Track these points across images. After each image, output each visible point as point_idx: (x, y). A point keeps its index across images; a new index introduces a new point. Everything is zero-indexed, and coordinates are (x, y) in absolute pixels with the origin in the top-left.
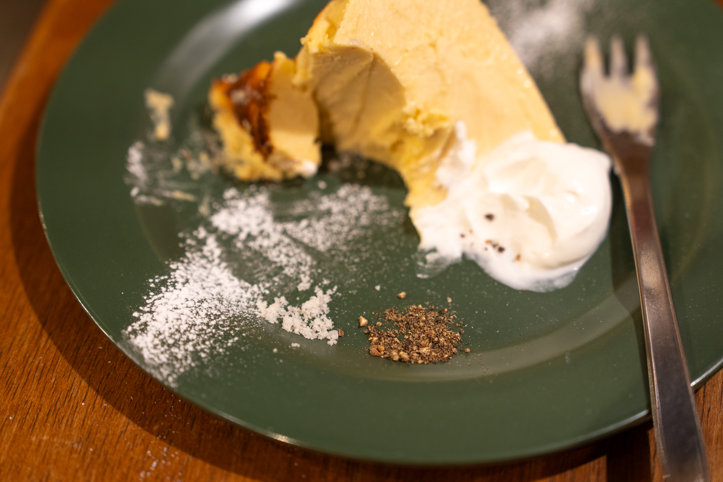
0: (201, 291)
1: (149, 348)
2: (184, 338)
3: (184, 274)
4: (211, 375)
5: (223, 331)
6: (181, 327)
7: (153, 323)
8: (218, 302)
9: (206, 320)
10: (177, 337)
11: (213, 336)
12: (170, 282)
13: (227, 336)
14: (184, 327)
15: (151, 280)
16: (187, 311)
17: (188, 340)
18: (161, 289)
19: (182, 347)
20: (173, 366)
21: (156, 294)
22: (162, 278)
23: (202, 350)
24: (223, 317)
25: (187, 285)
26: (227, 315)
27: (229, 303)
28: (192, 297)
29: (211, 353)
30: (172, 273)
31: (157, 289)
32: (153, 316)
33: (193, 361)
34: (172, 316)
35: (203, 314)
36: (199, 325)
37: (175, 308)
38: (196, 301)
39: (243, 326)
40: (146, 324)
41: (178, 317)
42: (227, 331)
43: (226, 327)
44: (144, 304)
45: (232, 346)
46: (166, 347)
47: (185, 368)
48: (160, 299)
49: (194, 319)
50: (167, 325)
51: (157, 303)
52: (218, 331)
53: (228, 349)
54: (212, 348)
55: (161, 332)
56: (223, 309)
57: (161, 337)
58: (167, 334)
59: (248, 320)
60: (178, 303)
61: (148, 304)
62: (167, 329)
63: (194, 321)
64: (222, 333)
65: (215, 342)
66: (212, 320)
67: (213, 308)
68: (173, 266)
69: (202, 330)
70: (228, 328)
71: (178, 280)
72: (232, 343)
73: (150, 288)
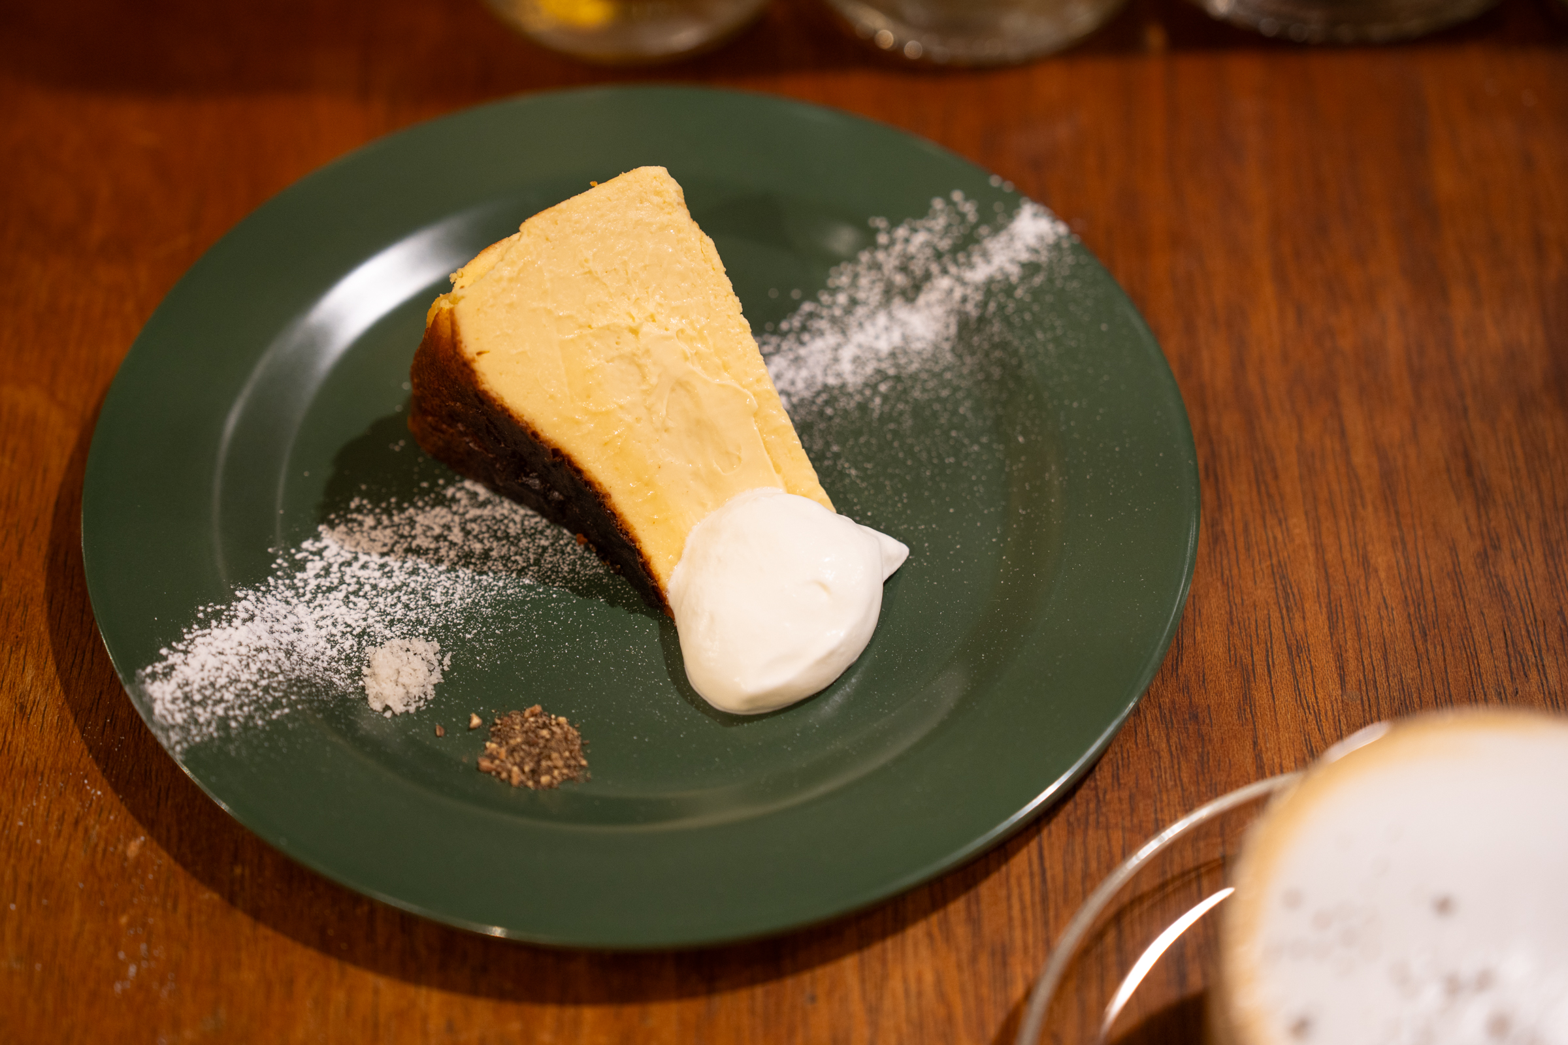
0: (265, 635)
1: (166, 701)
2: (218, 695)
3: (251, 607)
4: (233, 754)
5: (274, 697)
6: (219, 680)
7: (183, 668)
8: (284, 655)
9: (255, 678)
10: (208, 693)
11: (256, 702)
12: (226, 616)
13: (277, 704)
14: (222, 681)
15: (201, 608)
16: (234, 660)
17: (221, 700)
18: (210, 623)
19: (209, 709)
20: (189, 730)
21: (201, 629)
22: (218, 607)
23: (235, 718)
24: (281, 677)
25: (249, 623)
26: (289, 675)
27: (301, 659)
28: (249, 641)
29: (246, 723)
30: (234, 604)
31: (205, 621)
32: (186, 659)
33: (217, 729)
34: (212, 662)
35: (254, 668)
36: (243, 682)
37: (220, 653)
38: (252, 647)
39: (304, 695)
40: (172, 667)
41: (220, 666)
42: (279, 697)
43: (279, 691)
44: (180, 639)
45: (277, 721)
46: (188, 704)
47: (202, 737)
48: (204, 636)
49: (240, 673)
50: (201, 675)
51: (199, 640)
52: (267, 696)
53: (270, 722)
54: (250, 717)
55: (190, 682)
56: (287, 665)
57: (187, 689)
58: (196, 686)
59: (316, 687)
60: (226, 646)
61: (185, 640)
62: (198, 680)
63: (239, 675)
64: (270, 699)
65: (256, 710)
66: (264, 678)
67: (272, 662)
68: (239, 594)
69: (246, 689)
70: (281, 694)
71: (238, 614)
72: (279, 716)
73: (197, 618)
